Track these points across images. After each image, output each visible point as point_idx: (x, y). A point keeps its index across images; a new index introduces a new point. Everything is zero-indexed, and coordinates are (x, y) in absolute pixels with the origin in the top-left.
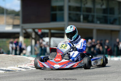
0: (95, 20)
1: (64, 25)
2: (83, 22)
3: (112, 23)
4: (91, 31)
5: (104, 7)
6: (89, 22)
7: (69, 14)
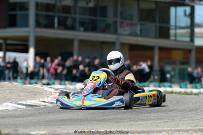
0: (77, 25)
1: (29, 32)
2: (58, 28)
3: (103, 31)
4: (70, 42)
5: (91, 5)
6: (67, 28)
7: (37, 15)
